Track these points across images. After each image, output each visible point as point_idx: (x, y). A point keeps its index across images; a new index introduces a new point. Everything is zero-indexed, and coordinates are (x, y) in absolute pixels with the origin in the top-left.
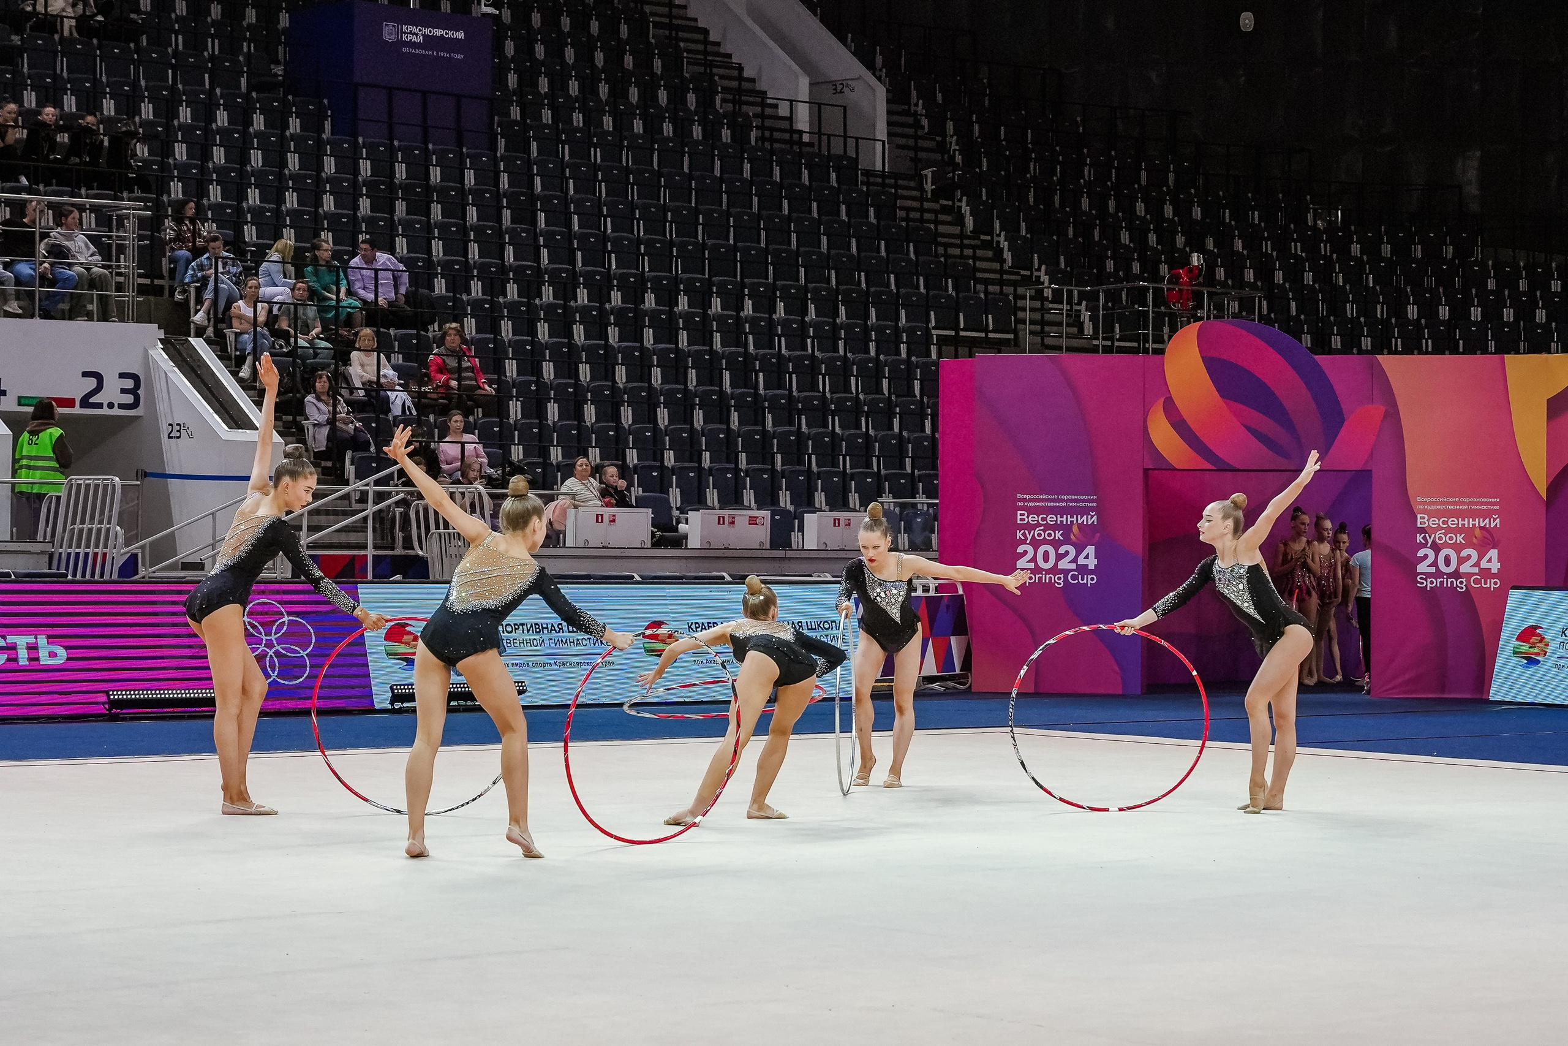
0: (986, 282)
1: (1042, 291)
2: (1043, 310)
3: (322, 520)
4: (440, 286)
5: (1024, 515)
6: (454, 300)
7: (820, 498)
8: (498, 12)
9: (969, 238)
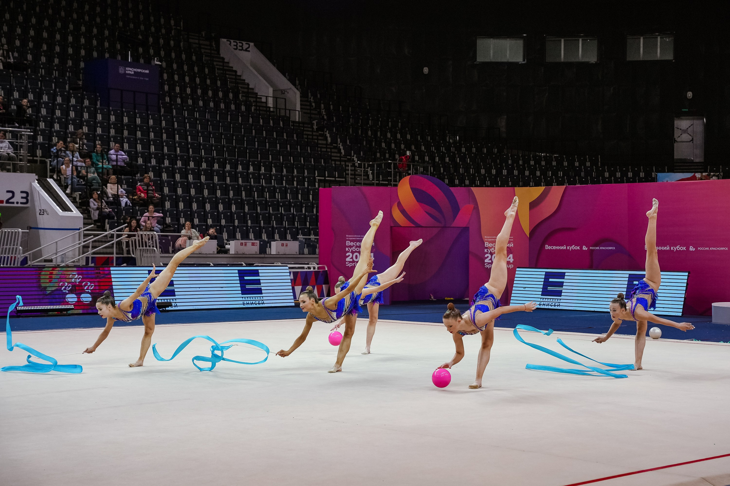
0: (335, 160)
1: (355, 164)
2: (355, 170)
3: (97, 244)
4: (140, 161)
5: (348, 242)
6: (145, 166)
7: (277, 236)
8: (161, 64)
9: (329, 145)
